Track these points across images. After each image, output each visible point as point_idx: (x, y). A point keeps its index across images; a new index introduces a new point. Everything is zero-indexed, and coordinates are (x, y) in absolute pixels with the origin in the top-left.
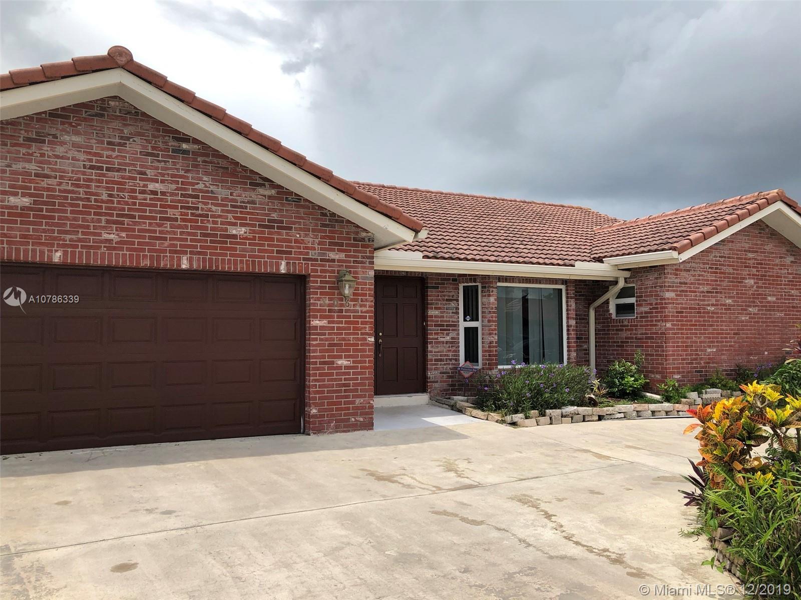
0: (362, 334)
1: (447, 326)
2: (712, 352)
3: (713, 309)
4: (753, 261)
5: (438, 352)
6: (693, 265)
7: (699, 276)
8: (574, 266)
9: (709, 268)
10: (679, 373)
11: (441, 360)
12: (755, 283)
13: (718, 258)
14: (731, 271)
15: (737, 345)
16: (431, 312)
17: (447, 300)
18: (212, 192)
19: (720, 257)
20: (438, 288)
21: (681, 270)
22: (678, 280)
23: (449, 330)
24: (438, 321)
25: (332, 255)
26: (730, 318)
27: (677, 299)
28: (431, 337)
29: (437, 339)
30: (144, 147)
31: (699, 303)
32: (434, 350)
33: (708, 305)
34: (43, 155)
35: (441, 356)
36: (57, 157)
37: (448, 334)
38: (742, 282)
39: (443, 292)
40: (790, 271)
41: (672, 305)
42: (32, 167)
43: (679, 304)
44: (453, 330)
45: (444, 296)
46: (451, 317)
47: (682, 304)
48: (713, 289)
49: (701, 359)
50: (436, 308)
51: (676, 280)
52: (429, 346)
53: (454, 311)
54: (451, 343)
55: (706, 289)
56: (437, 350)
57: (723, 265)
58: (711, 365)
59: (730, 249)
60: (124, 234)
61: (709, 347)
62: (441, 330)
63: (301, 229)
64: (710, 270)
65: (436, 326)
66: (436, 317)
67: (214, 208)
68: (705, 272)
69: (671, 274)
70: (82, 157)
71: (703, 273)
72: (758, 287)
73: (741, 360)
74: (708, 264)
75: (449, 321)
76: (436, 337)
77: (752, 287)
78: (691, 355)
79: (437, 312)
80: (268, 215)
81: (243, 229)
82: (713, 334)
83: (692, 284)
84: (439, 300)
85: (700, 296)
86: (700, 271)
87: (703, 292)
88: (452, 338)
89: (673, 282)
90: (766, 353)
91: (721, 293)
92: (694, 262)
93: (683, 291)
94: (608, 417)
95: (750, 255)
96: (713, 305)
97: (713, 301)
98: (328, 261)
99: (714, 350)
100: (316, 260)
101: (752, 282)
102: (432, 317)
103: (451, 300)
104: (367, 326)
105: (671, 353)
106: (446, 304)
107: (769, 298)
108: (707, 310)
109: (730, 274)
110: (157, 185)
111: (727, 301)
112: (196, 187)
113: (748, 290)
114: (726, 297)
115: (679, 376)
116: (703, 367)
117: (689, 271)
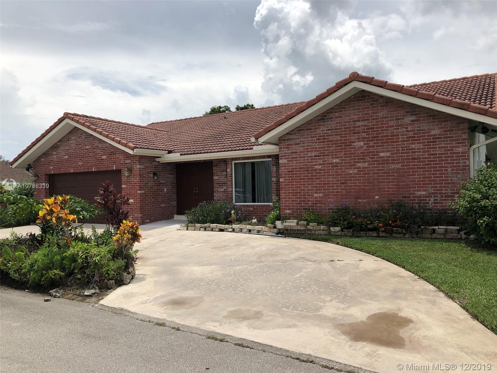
0: (136, 190)
1: (222, 184)
2: (319, 196)
3: (320, 167)
4: (363, 127)
5: (219, 196)
6: (302, 139)
7: (308, 146)
8: (253, 149)
9: (317, 139)
10: (289, 209)
11: (220, 200)
12: (364, 144)
13: (326, 132)
14: (339, 138)
15: (344, 192)
16: (215, 178)
17: (222, 171)
18: (98, 146)
19: (327, 130)
20: (217, 166)
21: (292, 145)
22: (290, 151)
23: (223, 186)
24: (218, 182)
25: (127, 161)
26: (337, 172)
27: (288, 164)
28: (215, 189)
29: (218, 190)
30: (85, 136)
31: (306, 165)
32: (216, 195)
33: (316, 165)
34: (69, 144)
35: (220, 198)
36: (71, 144)
37: (222, 188)
38: (351, 145)
39: (219, 168)
40: (409, 129)
41: (284, 167)
42: (67, 148)
43: (289, 166)
44: (224, 186)
45: (220, 169)
46: (224, 179)
47: (293, 166)
48: (321, 153)
49: (309, 201)
50: (217, 176)
51: (288, 152)
52: (214, 193)
53: (225, 176)
54: (224, 192)
55: (313, 154)
56: (218, 195)
57: (330, 135)
58: (319, 205)
59: (337, 123)
60: (82, 163)
61: (316, 193)
62: (219, 186)
63: (118, 154)
64: (317, 141)
65: (217, 184)
66: (217, 180)
67: (98, 151)
68: (313, 143)
69: (284, 148)
70: (75, 142)
71: (311, 144)
72: (368, 147)
73: (349, 202)
74: (316, 137)
75: (223, 181)
76: (217, 189)
77: (362, 147)
78: (299, 198)
79: (217, 177)
80: (110, 150)
81: (105, 156)
82: (319, 184)
83: (301, 152)
84: (218, 172)
85: (308, 160)
86: (308, 143)
87: (311, 157)
88: (225, 190)
89: (286, 153)
90: (377, 197)
91: (328, 155)
92: (302, 138)
93: (293, 158)
94: (225, 230)
95: (358, 124)
96: (320, 165)
97: (321, 162)
98: (126, 163)
99: (321, 195)
100: (123, 164)
101: (362, 144)
102: (215, 180)
103: (223, 171)
104: (137, 187)
105: (283, 197)
106: (221, 173)
107: (382, 154)
108: (315, 168)
109: (338, 140)
110: (88, 146)
111: (334, 161)
112: (95, 145)
113: (357, 151)
114: (332, 158)
115: (290, 211)
116: (310, 206)
117: (299, 144)
